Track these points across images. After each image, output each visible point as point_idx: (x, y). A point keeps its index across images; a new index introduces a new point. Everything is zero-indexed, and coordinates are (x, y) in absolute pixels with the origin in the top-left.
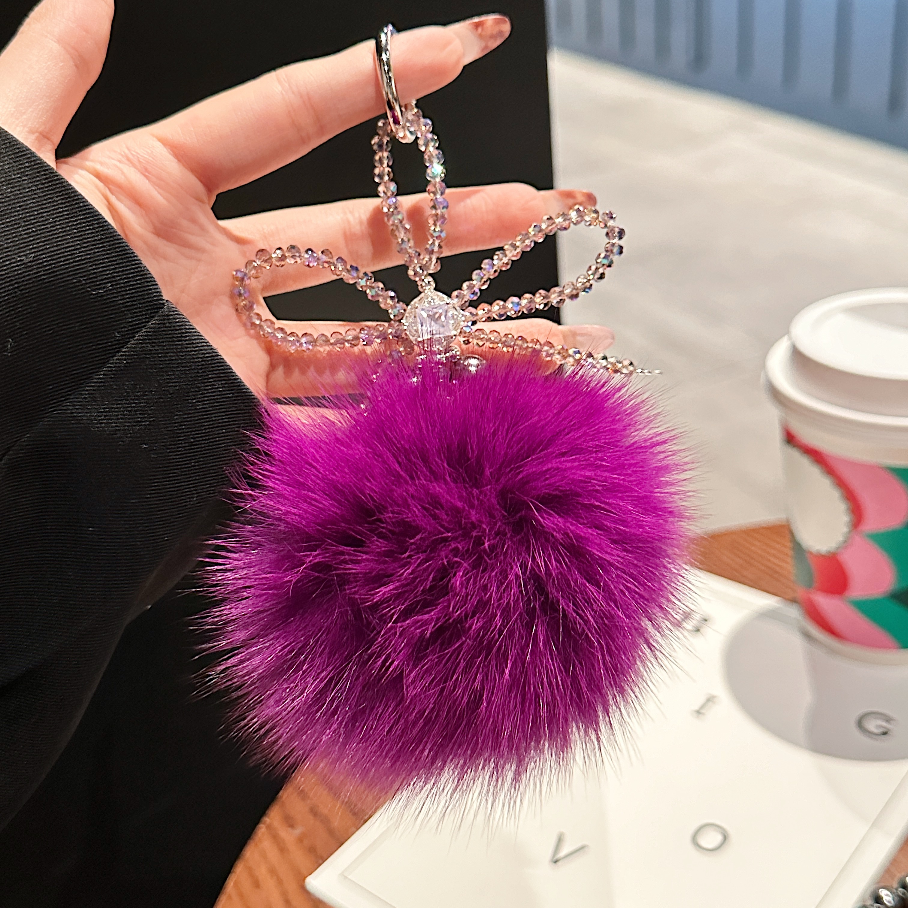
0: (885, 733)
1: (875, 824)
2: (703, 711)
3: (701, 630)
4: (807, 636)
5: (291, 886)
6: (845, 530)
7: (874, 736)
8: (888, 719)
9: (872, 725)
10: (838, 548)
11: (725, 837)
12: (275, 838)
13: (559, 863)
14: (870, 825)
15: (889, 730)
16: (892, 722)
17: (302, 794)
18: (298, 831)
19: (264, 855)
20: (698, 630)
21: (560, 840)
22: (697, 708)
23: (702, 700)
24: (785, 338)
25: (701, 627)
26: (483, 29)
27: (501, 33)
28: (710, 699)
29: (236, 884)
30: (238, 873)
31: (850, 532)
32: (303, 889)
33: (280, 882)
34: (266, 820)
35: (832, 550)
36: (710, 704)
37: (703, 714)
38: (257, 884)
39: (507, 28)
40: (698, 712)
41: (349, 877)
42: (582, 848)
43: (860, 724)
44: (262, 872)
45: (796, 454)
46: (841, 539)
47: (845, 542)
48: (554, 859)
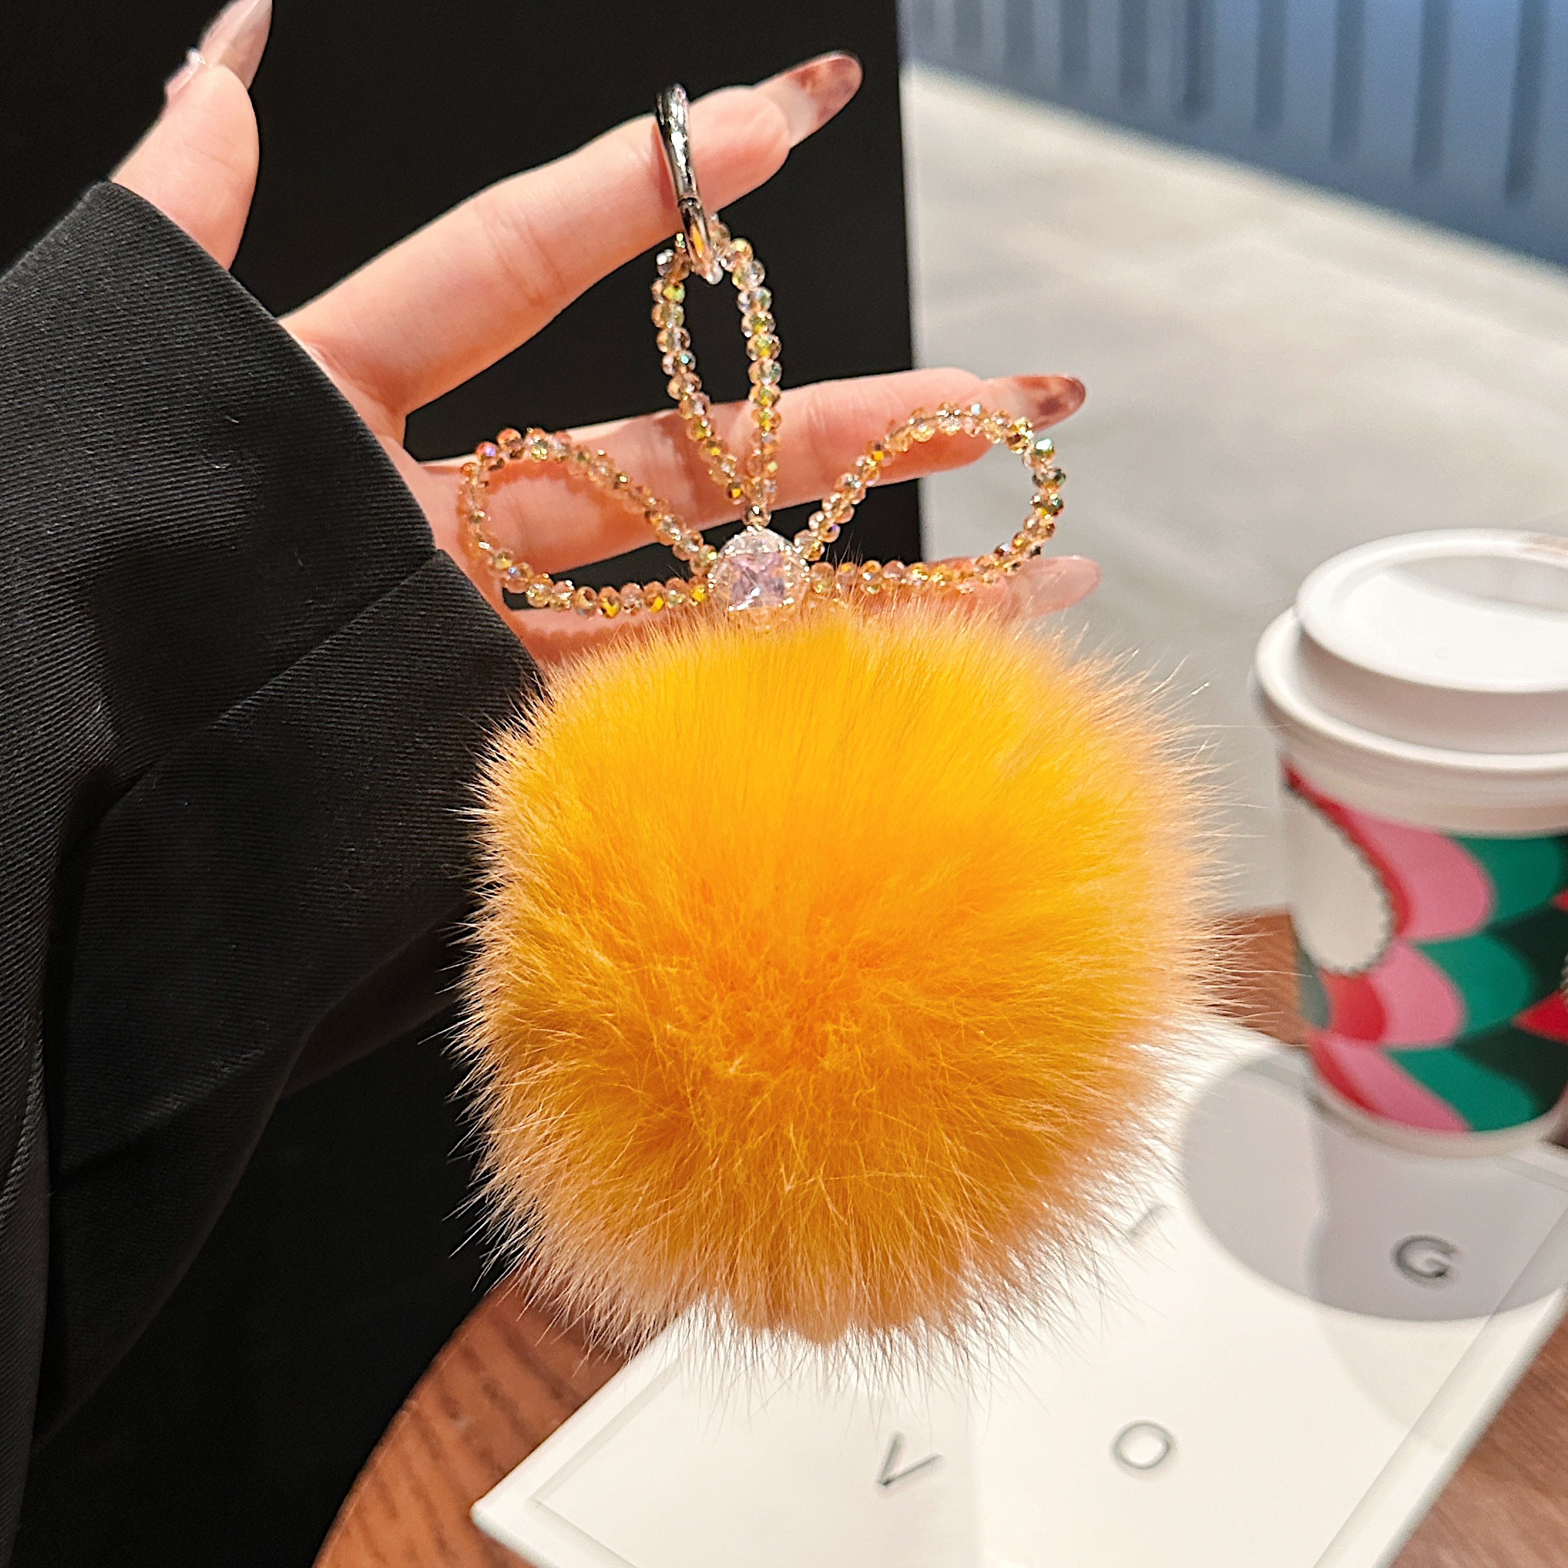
0: (1440, 1274)
1: (1417, 1429)
2: (1140, 1231)
4: (1320, 1106)
5: (449, 1518)
6: (1382, 935)
7: (1423, 1279)
8: (1447, 1249)
9: (1421, 1259)
10: (1369, 965)
11: (1169, 1446)
12: (427, 1436)
13: (893, 1486)
14: (1408, 1431)
15: (1446, 1267)
16: (1452, 1255)
17: (469, 1356)
18: (463, 1424)
19: (406, 1464)
21: (895, 1448)
22: (1131, 1224)
24: (1289, 613)
26: (814, 84)
27: (846, 84)
28: (1154, 1211)
29: (359, 1512)
30: (363, 1492)
31: (1389, 940)
32: (468, 1520)
33: (430, 1510)
34: (413, 1405)
35: (1361, 969)
36: (1153, 1218)
37: (1141, 1236)
38: (392, 1513)
39: (854, 74)
40: (1133, 1233)
41: (545, 1503)
42: (931, 1460)
43: (1400, 1257)
44: (402, 1493)
45: (1302, 809)
46: (1375, 951)
47: (1381, 955)
48: (885, 1478)
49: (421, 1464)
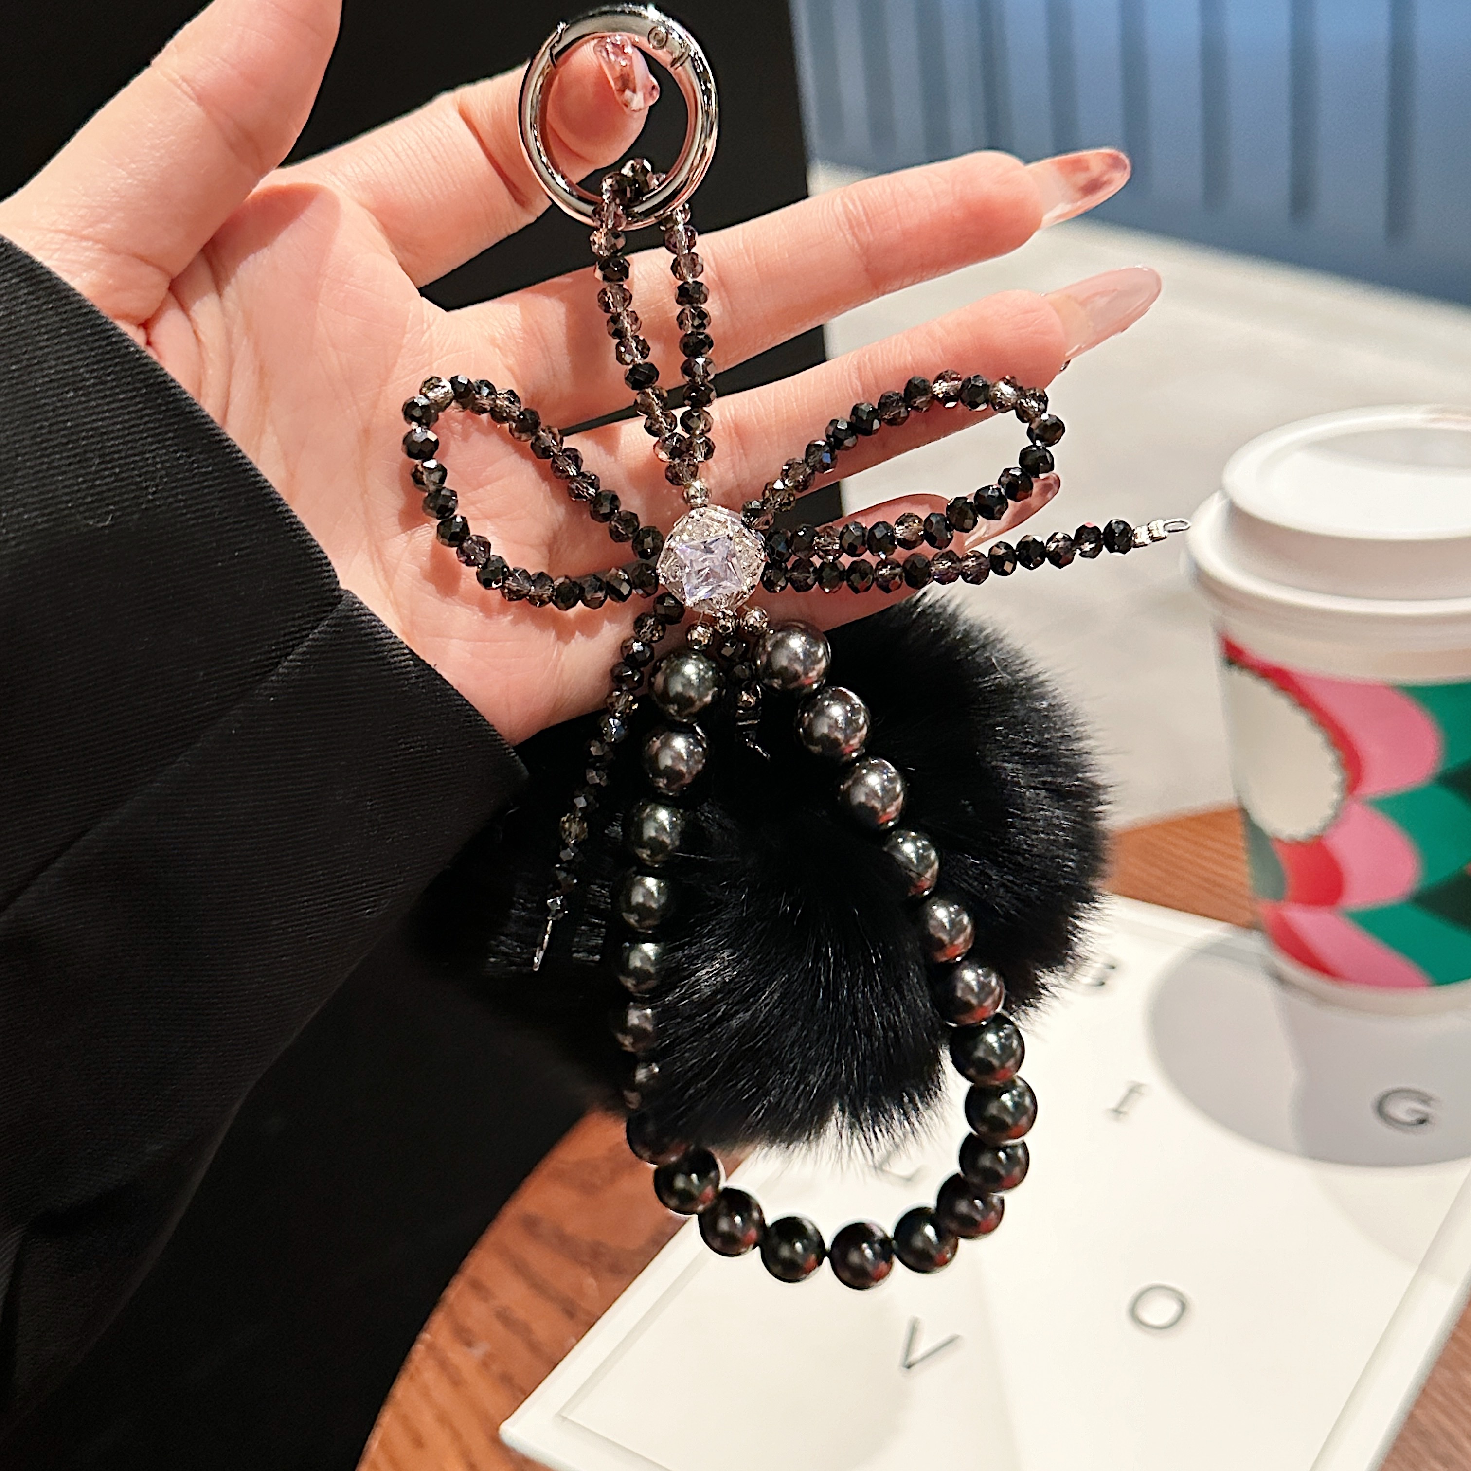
0: (1422, 1122)
1: (1425, 1265)
2: (1124, 1109)
3: (1108, 982)
4: (1280, 979)
5: (478, 1443)
6: (1335, 796)
7: (1405, 1127)
8: (1425, 1099)
9: (1401, 1110)
11: (1184, 1306)
12: (444, 1365)
13: (913, 1369)
14: (1417, 1268)
15: (1427, 1115)
16: (1432, 1102)
17: (477, 1286)
18: (479, 1351)
19: (426, 1393)
20: (1103, 984)
21: (914, 1330)
22: (1113, 1105)
23: (1122, 1091)
24: (1216, 496)
25: (1107, 977)
28: (1134, 1090)
29: (382, 1444)
30: (384, 1425)
31: (1343, 799)
32: (496, 1442)
33: (457, 1436)
34: (425, 1336)
35: (1316, 833)
36: (1136, 1095)
37: (1125, 1113)
38: (418, 1442)
40: (1117, 1112)
41: (570, 1418)
42: (951, 1341)
43: (1380, 1109)
44: (427, 1421)
45: (1246, 681)
46: (1329, 812)
47: (1336, 816)
48: (907, 1363)
49: (442, 1392)
